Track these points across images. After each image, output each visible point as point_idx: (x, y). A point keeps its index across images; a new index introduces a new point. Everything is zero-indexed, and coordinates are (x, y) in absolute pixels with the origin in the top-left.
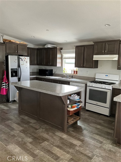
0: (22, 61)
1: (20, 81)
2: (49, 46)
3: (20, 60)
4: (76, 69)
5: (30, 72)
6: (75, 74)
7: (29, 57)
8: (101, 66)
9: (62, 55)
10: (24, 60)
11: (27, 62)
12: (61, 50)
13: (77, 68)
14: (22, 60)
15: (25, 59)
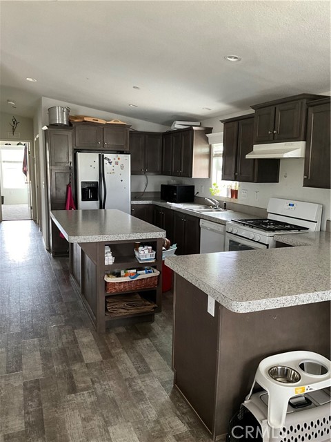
0: (112, 166)
1: (104, 208)
2: (178, 125)
3: (106, 161)
4: (234, 185)
5: (131, 193)
6: (234, 200)
7: (129, 155)
8: (285, 177)
9: (210, 148)
10: (117, 163)
11: (122, 167)
12: (207, 135)
13: (238, 182)
14: (110, 163)
15: (117, 160)
